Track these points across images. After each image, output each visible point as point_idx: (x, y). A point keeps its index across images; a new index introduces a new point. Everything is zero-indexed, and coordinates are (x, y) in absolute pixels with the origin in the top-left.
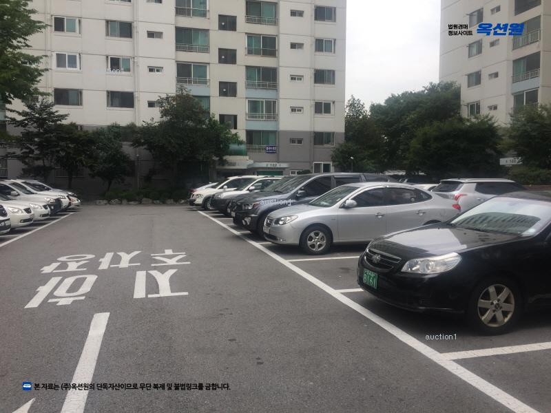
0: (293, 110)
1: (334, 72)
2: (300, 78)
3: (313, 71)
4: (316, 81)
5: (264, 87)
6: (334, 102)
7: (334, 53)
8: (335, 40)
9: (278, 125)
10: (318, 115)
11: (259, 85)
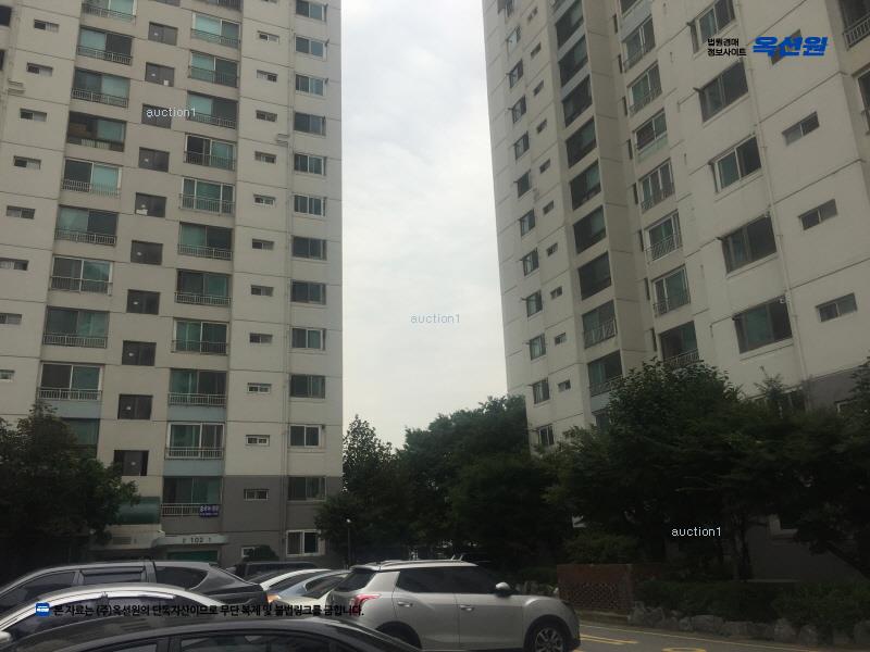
0: (252, 440)
1: (323, 378)
2: (265, 388)
3: (288, 377)
4: (292, 394)
5: (202, 403)
6: (323, 427)
7: (324, 348)
8: (324, 331)
9: (223, 466)
10: (296, 449)
11: (192, 400)
